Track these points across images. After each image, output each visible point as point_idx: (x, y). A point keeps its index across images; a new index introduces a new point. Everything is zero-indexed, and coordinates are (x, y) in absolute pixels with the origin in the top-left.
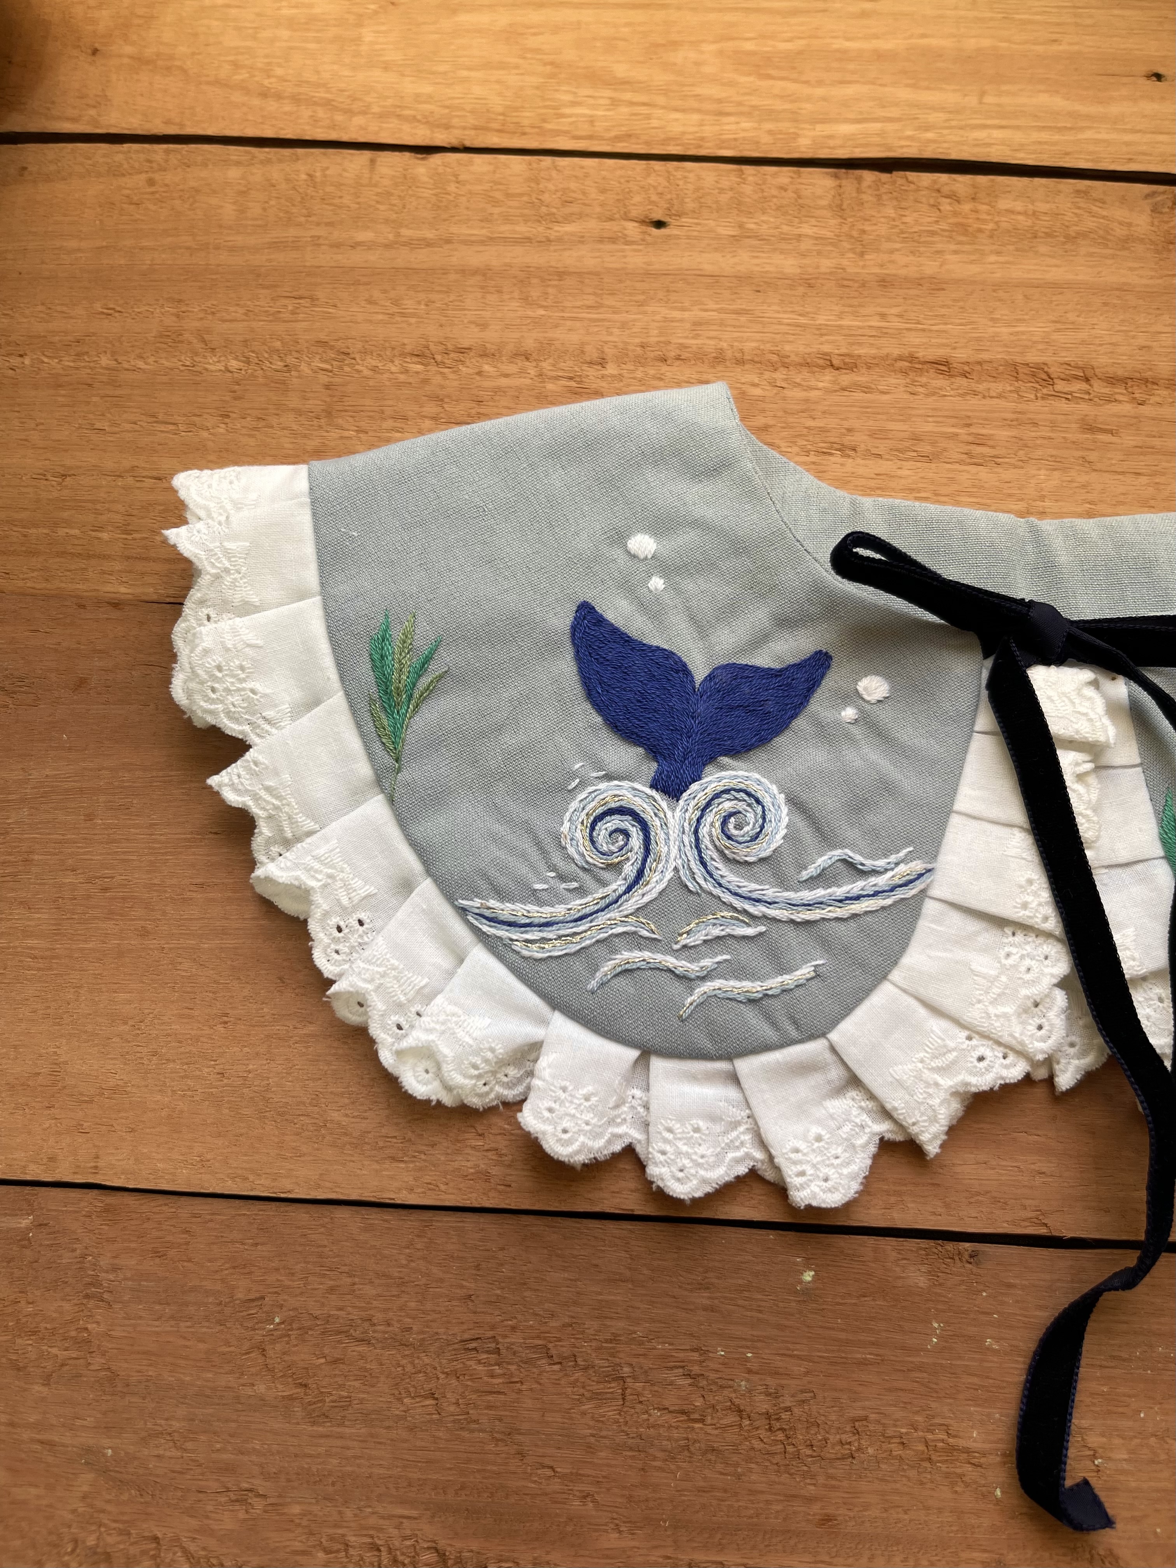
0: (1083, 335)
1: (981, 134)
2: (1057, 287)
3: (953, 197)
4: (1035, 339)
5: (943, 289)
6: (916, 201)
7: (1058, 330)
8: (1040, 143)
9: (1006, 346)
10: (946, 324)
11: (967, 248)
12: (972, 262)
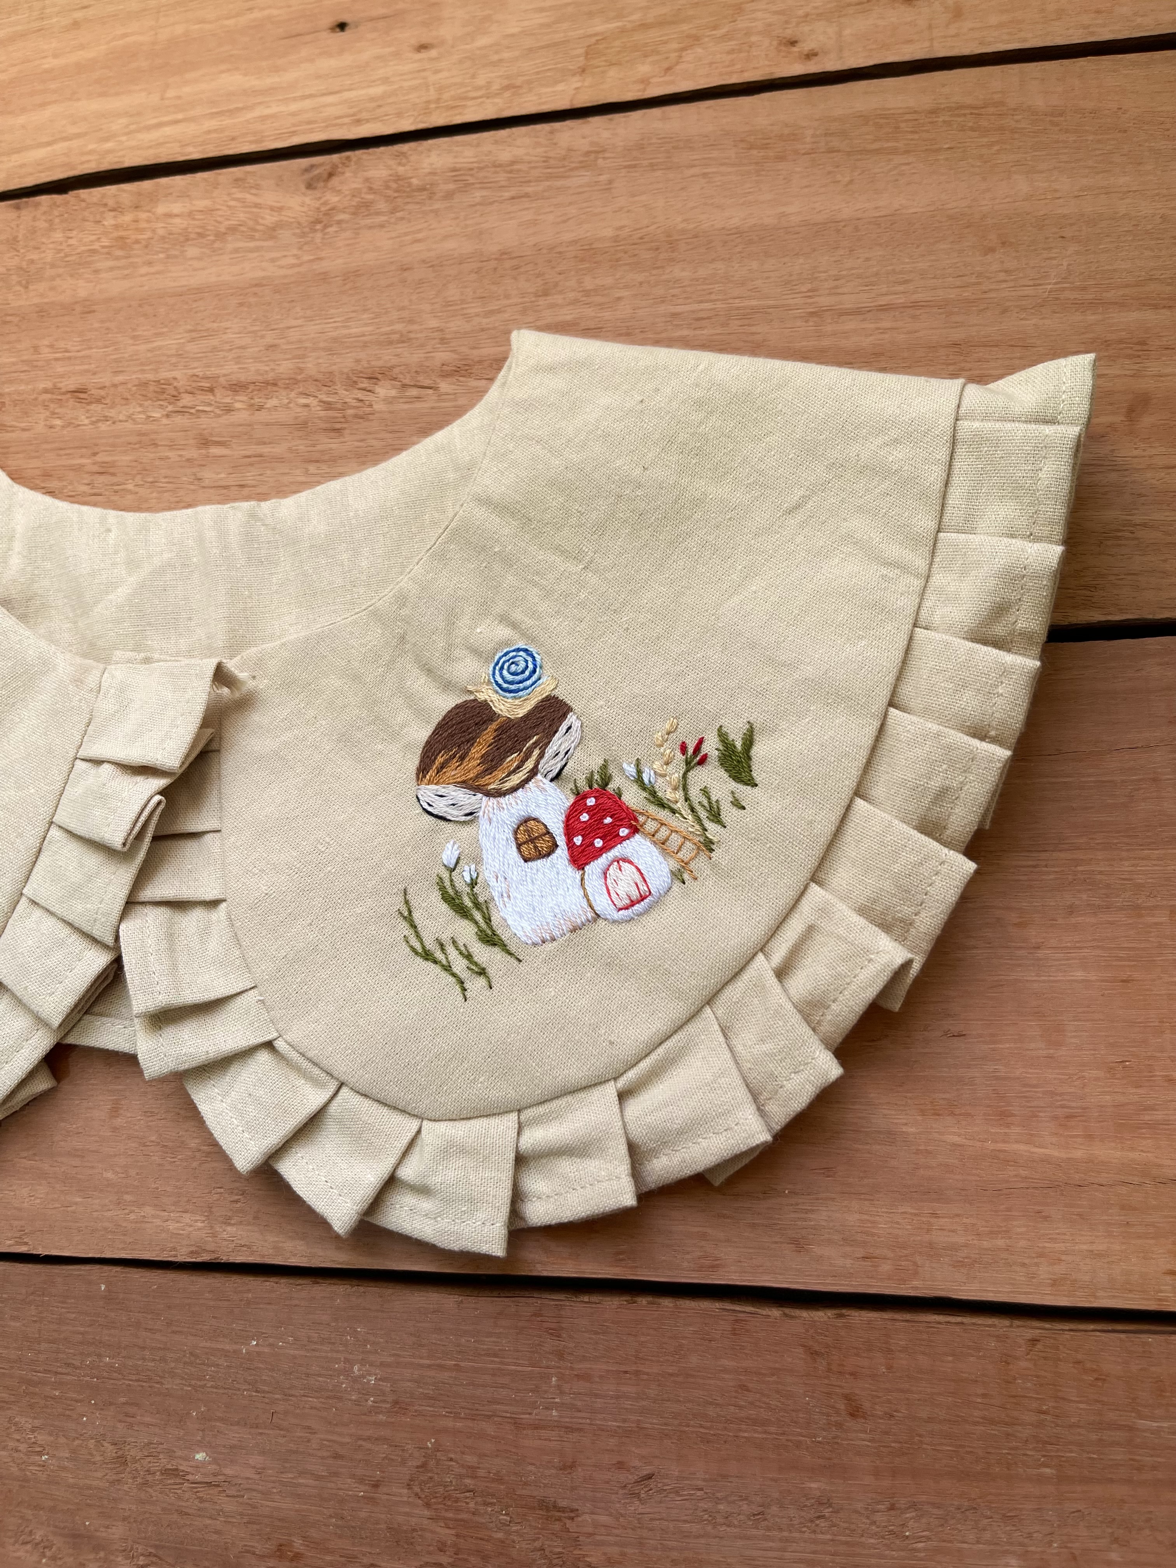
0: (215, 342)
1: (155, 135)
2: (199, 291)
3: (117, 209)
4: (169, 352)
5: (94, 311)
6: (84, 220)
7: (193, 340)
8: (209, 132)
9: (142, 364)
10: (91, 348)
11: (123, 262)
12: (125, 277)
